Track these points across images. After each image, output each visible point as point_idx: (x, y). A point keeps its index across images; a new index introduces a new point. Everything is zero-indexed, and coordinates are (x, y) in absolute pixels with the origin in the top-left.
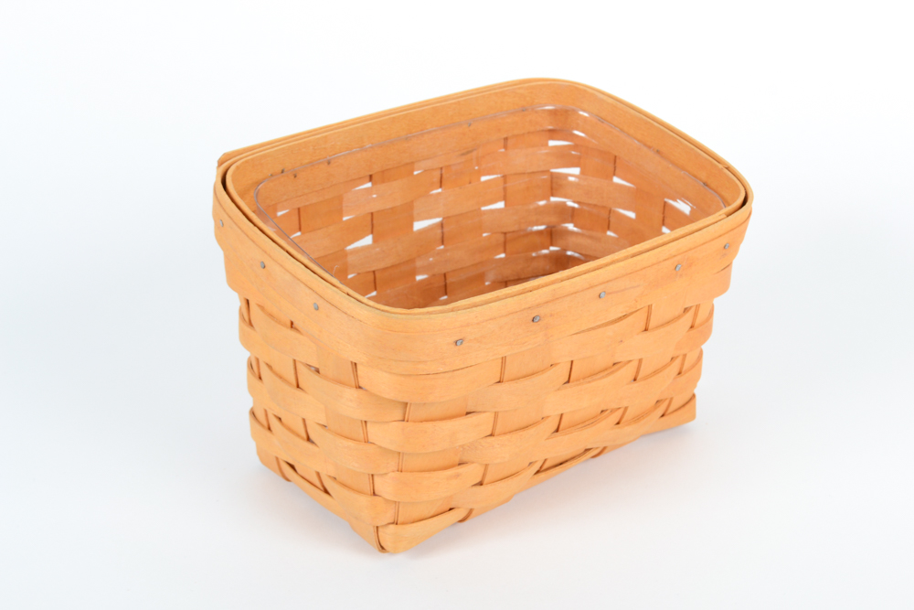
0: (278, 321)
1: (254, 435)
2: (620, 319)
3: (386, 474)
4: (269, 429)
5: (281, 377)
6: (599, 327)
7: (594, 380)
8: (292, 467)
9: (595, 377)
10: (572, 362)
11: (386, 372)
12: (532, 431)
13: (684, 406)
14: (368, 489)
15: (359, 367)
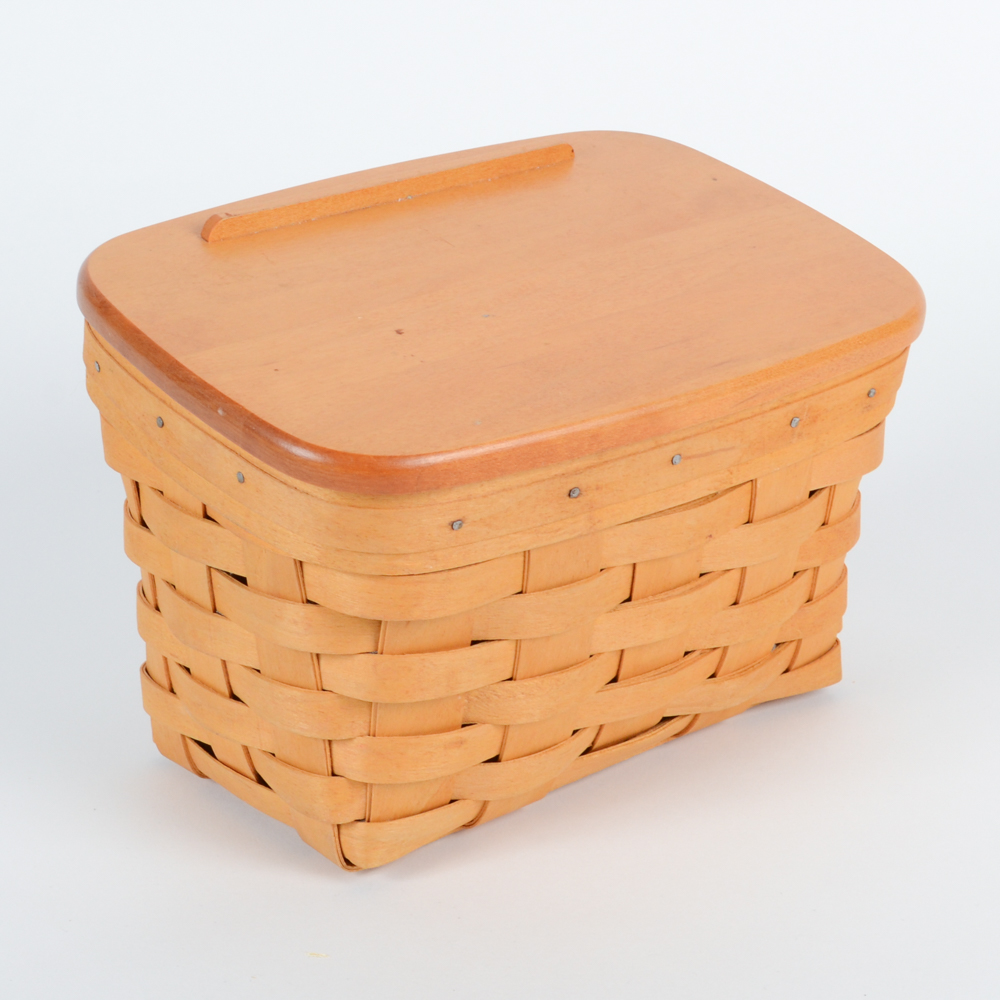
0: (186, 510)
1: (149, 705)
2: (707, 499)
3: (350, 739)
4: (172, 691)
5: (188, 599)
6: (673, 510)
7: (669, 598)
8: (208, 749)
9: (670, 593)
10: (634, 565)
11: (346, 572)
12: (574, 674)
13: (820, 657)
14: (325, 767)
15: (305, 566)
